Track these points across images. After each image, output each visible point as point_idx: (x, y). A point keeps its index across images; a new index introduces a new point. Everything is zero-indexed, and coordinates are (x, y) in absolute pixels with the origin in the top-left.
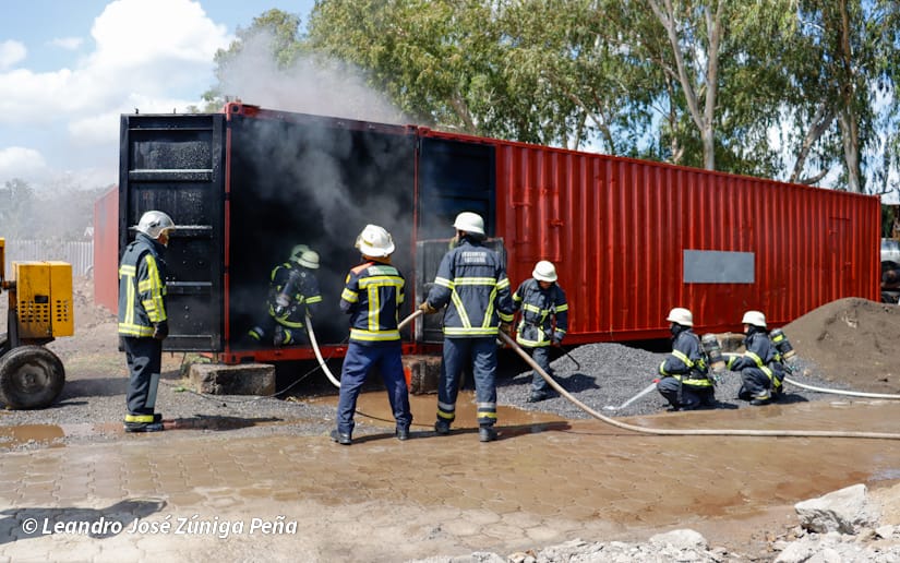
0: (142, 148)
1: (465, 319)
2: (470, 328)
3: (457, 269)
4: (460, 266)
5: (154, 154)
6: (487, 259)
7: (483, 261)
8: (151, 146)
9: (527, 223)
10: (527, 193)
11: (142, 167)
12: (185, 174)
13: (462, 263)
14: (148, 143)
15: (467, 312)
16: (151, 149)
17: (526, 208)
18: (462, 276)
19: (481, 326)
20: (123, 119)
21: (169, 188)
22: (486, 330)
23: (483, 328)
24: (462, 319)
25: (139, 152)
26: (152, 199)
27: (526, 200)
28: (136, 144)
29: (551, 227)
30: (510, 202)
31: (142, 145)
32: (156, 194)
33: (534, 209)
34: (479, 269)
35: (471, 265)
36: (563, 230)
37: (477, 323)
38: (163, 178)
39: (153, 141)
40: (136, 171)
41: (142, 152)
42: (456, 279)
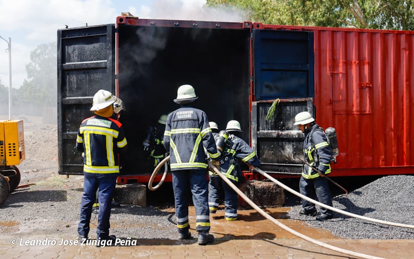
0: (70, 49)
1: (178, 158)
2: (181, 163)
3: (172, 123)
4: (174, 121)
5: (76, 52)
6: (192, 115)
7: (190, 116)
8: (74, 48)
9: (342, 86)
10: (341, 64)
11: (70, 61)
12: (92, 64)
13: (176, 119)
14: (72, 46)
15: (179, 152)
16: (74, 50)
17: (341, 75)
18: (176, 128)
19: (188, 162)
20: (59, 32)
21: (84, 73)
22: (192, 164)
23: (190, 163)
24: (176, 157)
25: (68, 52)
26: (75, 81)
27: (341, 69)
28: (66, 47)
29: (361, 88)
30: (327, 71)
31: (69, 48)
32: (77, 77)
33: (347, 75)
34: (187, 122)
35: (182, 120)
36: (371, 89)
37: (185, 159)
38: (80, 67)
39: (76, 44)
40: (67, 64)
41: (70, 52)
42: (172, 130)
